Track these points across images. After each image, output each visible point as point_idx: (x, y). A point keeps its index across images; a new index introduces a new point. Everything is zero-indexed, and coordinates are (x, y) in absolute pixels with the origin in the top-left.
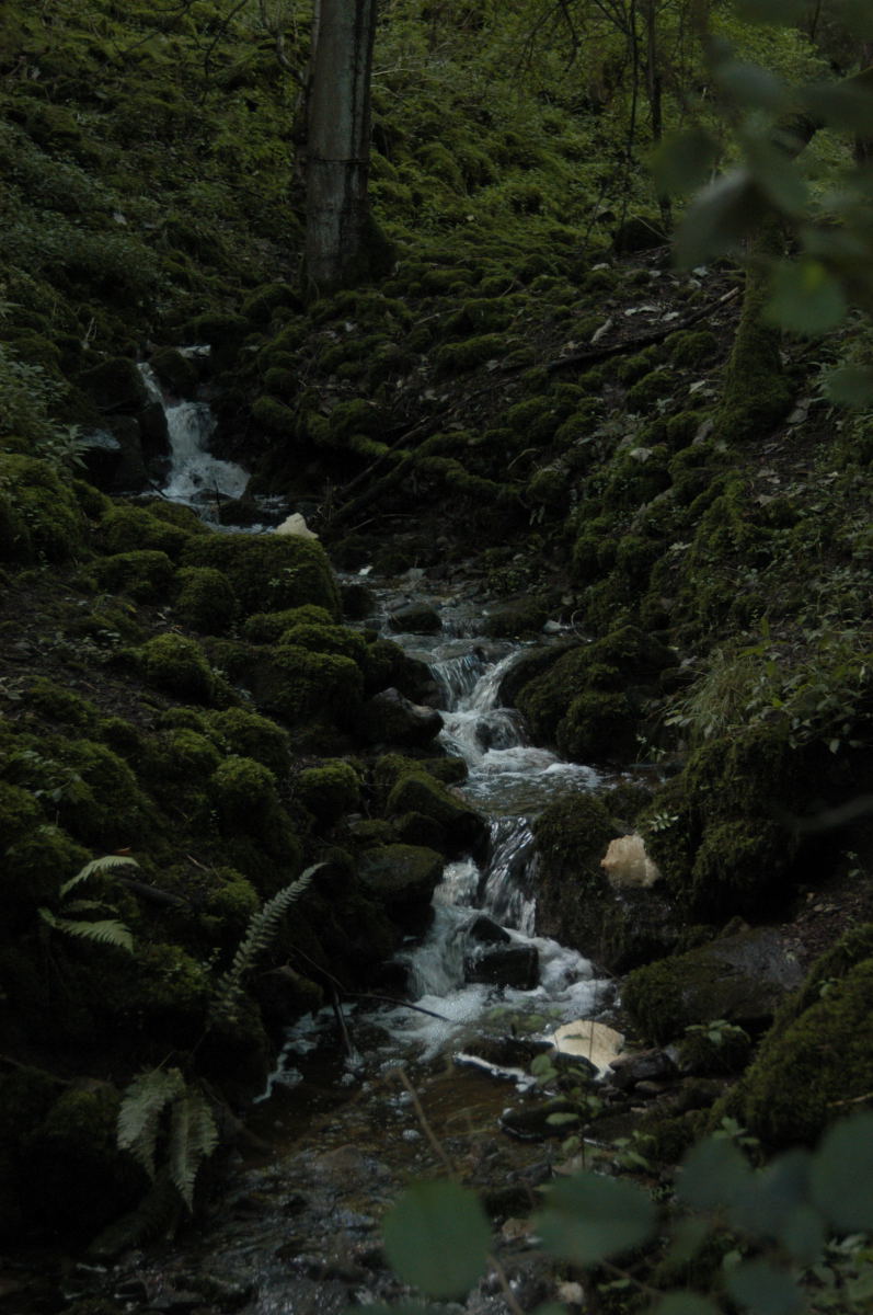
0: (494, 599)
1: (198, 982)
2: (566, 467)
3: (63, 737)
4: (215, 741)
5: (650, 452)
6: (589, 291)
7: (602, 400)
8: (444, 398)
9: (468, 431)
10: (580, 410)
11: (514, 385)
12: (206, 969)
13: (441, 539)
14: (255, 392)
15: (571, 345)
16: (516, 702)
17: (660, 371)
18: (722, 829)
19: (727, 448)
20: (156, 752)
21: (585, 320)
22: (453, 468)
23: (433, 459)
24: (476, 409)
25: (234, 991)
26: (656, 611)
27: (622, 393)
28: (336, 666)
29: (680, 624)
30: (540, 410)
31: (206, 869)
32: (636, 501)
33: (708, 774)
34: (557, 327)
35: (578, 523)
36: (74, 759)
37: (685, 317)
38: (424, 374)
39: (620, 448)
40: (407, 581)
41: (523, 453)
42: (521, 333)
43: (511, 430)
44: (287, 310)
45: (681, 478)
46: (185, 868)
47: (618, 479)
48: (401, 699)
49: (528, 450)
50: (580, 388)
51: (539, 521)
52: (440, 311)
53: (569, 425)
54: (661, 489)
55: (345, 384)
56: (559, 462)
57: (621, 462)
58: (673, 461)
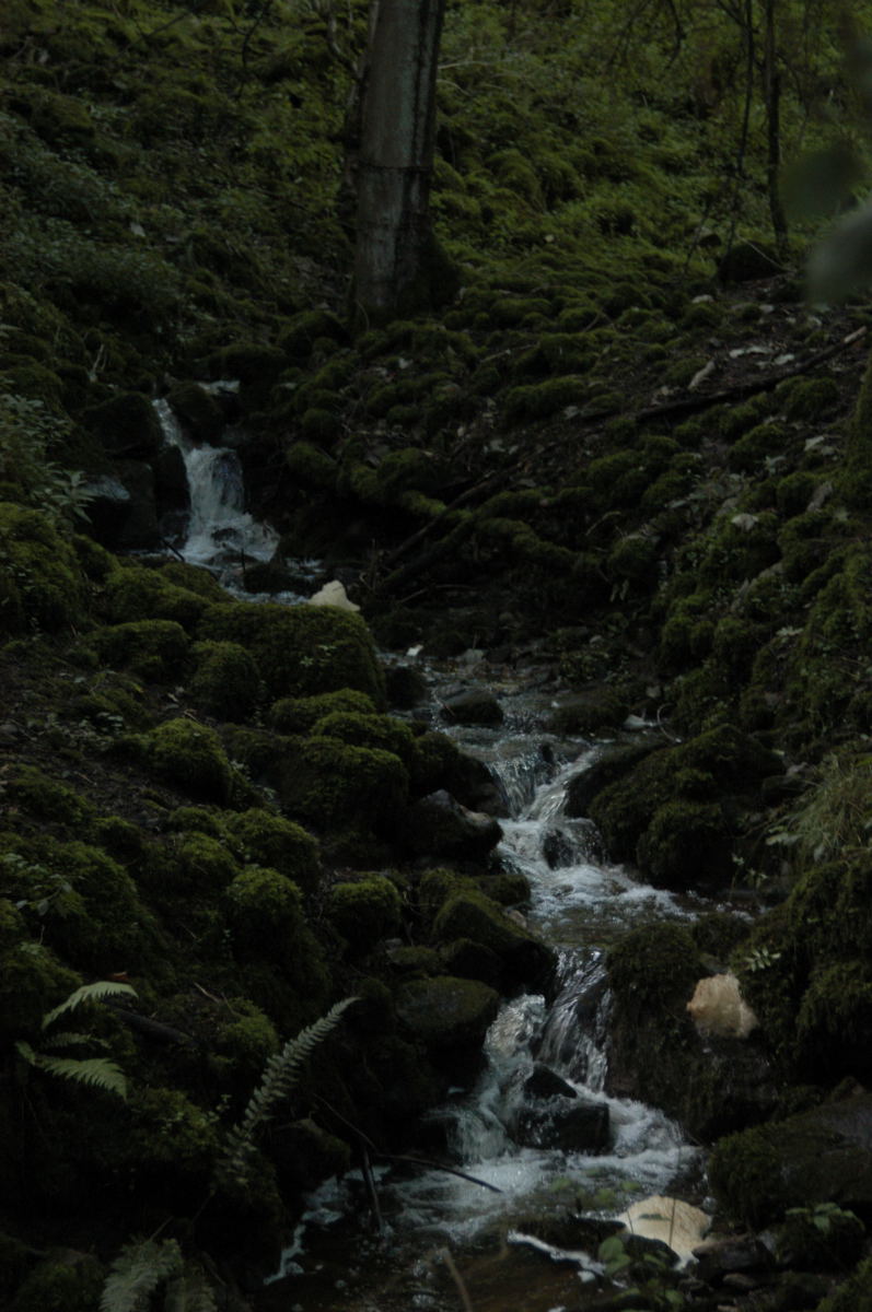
0: (566, 688)
1: (202, 1135)
2: (655, 534)
3: (52, 838)
4: (231, 847)
5: (756, 519)
6: (688, 328)
7: (699, 456)
8: (513, 449)
9: (540, 489)
10: (673, 467)
11: (596, 437)
12: (212, 1120)
13: (505, 616)
14: (290, 437)
15: (665, 391)
16: (589, 811)
17: (771, 423)
18: (834, 970)
19: (849, 517)
20: (162, 859)
21: (682, 362)
22: (521, 533)
23: (498, 521)
24: (551, 464)
25: (245, 1148)
26: (758, 708)
27: (724, 449)
28: (377, 762)
29: (787, 723)
30: (626, 466)
31: (216, 999)
32: (737, 576)
33: (818, 905)
34: (649, 369)
35: (668, 601)
36: (64, 864)
37: (802, 360)
38: (491, 421)
39: (720, 514)
41: (605, 516)
42: (606, 375)
43: (591, 488)
44: (330, 342)
45: (791, 551)
46: (191, 998)
47: (716, 550)
48: (452, 803)
49: (611, 513)
50: (674, 441)
51: (622, 597)
52: (511, 347)
53: (661, 483)
54: (769, 563)
55: (397, 431)
56: (647, 529)
57: (721, 530)
58: (783, 530)
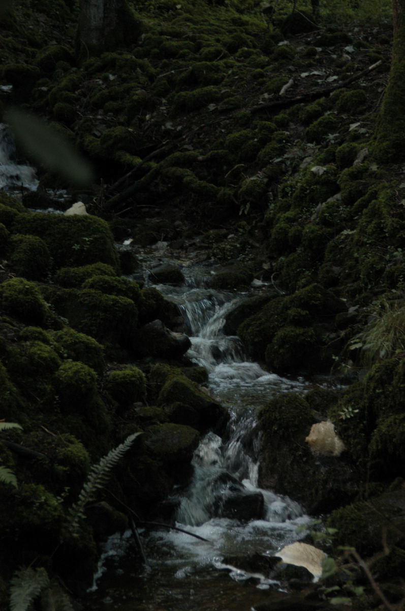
0: (217, 264)
1: (55, 509)
2: (265, 177)
5: (325, 169)
6: (276, 60)
7: (288, 133)
8: (179, 128)
9: (197, 151)
10: (274, 139)
11: (228, 121)
12: (59, 502)
13: (178, 223)
15: (266, 96)
16: (238, 332)
17: (329, 115)
19: (378, 168)
20: (18, 356)
21: (274, 79)
22: (188, 175)
23: (174, 169)
24: (201, 136)
25: (79, 517)
26: (330, 275)
27: (302, 129)
28: (121, 304)
29: (347, 284)
30: (247, 138)
31: (54, 435)
32: (314, 201)
33: (381, 383)
34: (255, 83)
35: (275, 215)
37: (343, 79)
38: (165, 111)
39: (302, 166)
40: (157, 249)
41: (235, 167)
42: (231, 86)
43: (227, 151)
44: (65, 64)
45: (347, 187)
46: (40, 434)
47: (302, 186)
48: (164, 327)
49: (239, 165)
50: (274, 125)
51: (246, 212)
52: (174, 69)
53: (267, 149)
54: (333, 194)
55: (110, 116)
56: (260, 174)
57: (304, 175)
58: (341, 175)
